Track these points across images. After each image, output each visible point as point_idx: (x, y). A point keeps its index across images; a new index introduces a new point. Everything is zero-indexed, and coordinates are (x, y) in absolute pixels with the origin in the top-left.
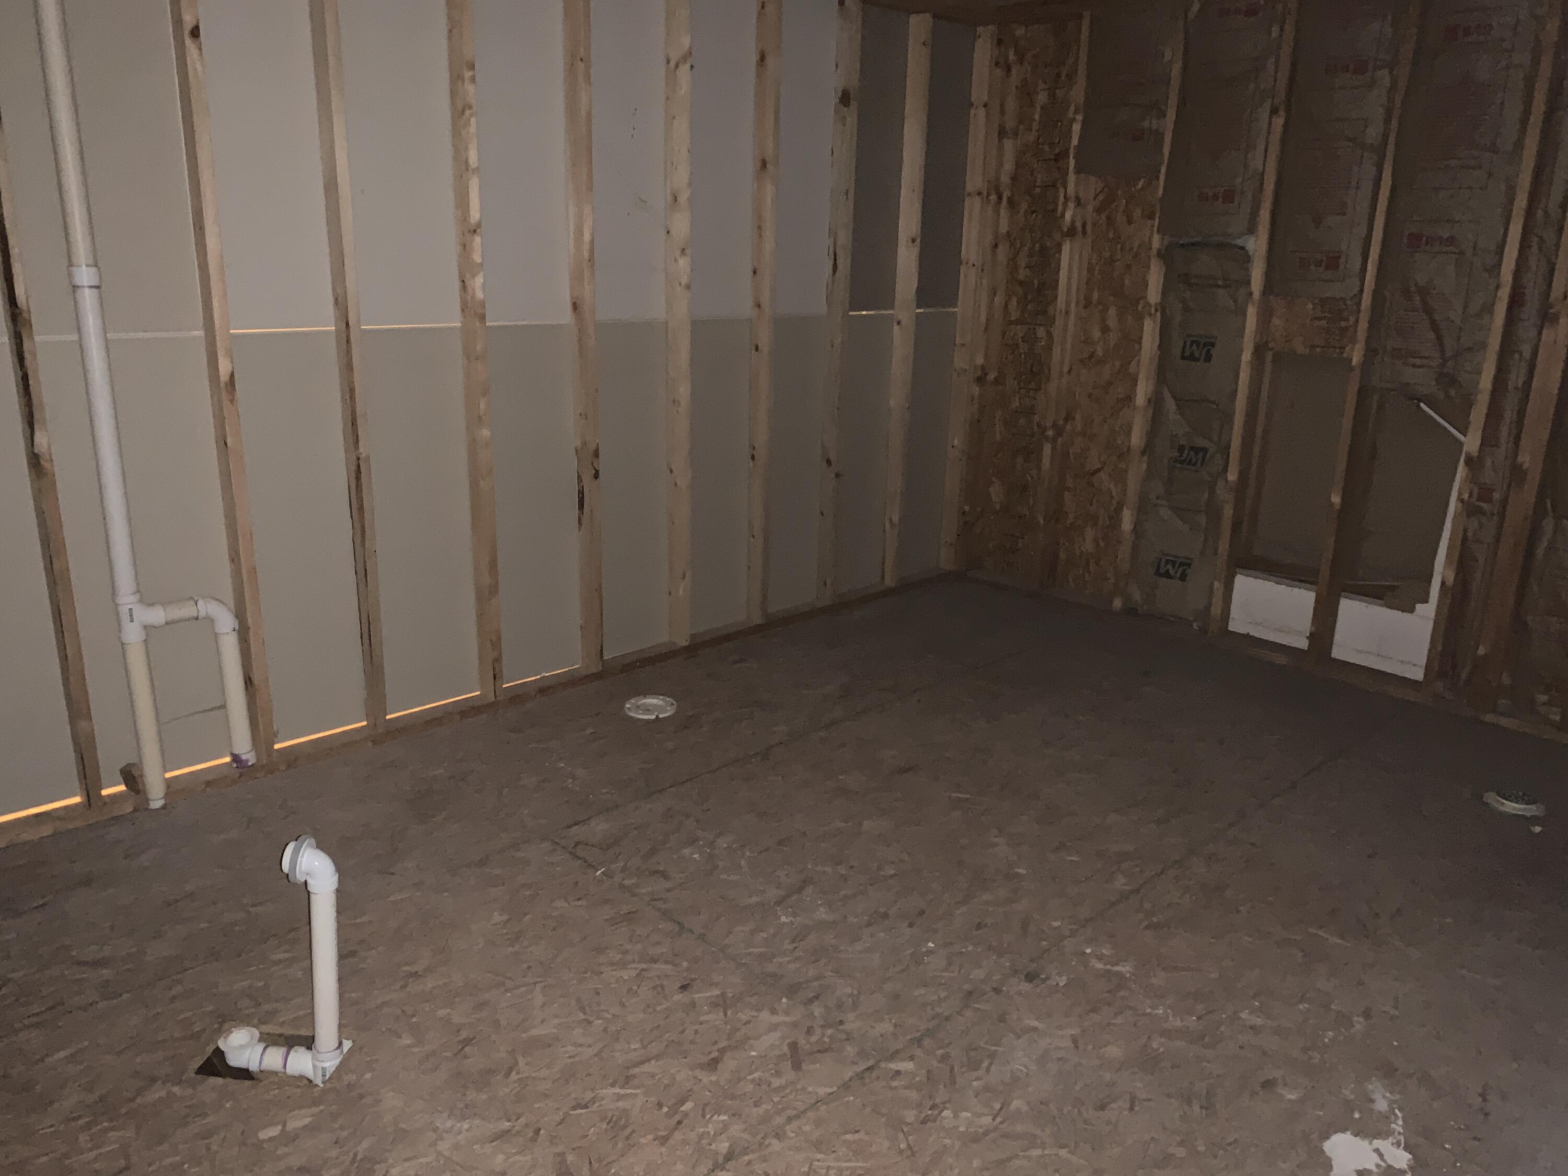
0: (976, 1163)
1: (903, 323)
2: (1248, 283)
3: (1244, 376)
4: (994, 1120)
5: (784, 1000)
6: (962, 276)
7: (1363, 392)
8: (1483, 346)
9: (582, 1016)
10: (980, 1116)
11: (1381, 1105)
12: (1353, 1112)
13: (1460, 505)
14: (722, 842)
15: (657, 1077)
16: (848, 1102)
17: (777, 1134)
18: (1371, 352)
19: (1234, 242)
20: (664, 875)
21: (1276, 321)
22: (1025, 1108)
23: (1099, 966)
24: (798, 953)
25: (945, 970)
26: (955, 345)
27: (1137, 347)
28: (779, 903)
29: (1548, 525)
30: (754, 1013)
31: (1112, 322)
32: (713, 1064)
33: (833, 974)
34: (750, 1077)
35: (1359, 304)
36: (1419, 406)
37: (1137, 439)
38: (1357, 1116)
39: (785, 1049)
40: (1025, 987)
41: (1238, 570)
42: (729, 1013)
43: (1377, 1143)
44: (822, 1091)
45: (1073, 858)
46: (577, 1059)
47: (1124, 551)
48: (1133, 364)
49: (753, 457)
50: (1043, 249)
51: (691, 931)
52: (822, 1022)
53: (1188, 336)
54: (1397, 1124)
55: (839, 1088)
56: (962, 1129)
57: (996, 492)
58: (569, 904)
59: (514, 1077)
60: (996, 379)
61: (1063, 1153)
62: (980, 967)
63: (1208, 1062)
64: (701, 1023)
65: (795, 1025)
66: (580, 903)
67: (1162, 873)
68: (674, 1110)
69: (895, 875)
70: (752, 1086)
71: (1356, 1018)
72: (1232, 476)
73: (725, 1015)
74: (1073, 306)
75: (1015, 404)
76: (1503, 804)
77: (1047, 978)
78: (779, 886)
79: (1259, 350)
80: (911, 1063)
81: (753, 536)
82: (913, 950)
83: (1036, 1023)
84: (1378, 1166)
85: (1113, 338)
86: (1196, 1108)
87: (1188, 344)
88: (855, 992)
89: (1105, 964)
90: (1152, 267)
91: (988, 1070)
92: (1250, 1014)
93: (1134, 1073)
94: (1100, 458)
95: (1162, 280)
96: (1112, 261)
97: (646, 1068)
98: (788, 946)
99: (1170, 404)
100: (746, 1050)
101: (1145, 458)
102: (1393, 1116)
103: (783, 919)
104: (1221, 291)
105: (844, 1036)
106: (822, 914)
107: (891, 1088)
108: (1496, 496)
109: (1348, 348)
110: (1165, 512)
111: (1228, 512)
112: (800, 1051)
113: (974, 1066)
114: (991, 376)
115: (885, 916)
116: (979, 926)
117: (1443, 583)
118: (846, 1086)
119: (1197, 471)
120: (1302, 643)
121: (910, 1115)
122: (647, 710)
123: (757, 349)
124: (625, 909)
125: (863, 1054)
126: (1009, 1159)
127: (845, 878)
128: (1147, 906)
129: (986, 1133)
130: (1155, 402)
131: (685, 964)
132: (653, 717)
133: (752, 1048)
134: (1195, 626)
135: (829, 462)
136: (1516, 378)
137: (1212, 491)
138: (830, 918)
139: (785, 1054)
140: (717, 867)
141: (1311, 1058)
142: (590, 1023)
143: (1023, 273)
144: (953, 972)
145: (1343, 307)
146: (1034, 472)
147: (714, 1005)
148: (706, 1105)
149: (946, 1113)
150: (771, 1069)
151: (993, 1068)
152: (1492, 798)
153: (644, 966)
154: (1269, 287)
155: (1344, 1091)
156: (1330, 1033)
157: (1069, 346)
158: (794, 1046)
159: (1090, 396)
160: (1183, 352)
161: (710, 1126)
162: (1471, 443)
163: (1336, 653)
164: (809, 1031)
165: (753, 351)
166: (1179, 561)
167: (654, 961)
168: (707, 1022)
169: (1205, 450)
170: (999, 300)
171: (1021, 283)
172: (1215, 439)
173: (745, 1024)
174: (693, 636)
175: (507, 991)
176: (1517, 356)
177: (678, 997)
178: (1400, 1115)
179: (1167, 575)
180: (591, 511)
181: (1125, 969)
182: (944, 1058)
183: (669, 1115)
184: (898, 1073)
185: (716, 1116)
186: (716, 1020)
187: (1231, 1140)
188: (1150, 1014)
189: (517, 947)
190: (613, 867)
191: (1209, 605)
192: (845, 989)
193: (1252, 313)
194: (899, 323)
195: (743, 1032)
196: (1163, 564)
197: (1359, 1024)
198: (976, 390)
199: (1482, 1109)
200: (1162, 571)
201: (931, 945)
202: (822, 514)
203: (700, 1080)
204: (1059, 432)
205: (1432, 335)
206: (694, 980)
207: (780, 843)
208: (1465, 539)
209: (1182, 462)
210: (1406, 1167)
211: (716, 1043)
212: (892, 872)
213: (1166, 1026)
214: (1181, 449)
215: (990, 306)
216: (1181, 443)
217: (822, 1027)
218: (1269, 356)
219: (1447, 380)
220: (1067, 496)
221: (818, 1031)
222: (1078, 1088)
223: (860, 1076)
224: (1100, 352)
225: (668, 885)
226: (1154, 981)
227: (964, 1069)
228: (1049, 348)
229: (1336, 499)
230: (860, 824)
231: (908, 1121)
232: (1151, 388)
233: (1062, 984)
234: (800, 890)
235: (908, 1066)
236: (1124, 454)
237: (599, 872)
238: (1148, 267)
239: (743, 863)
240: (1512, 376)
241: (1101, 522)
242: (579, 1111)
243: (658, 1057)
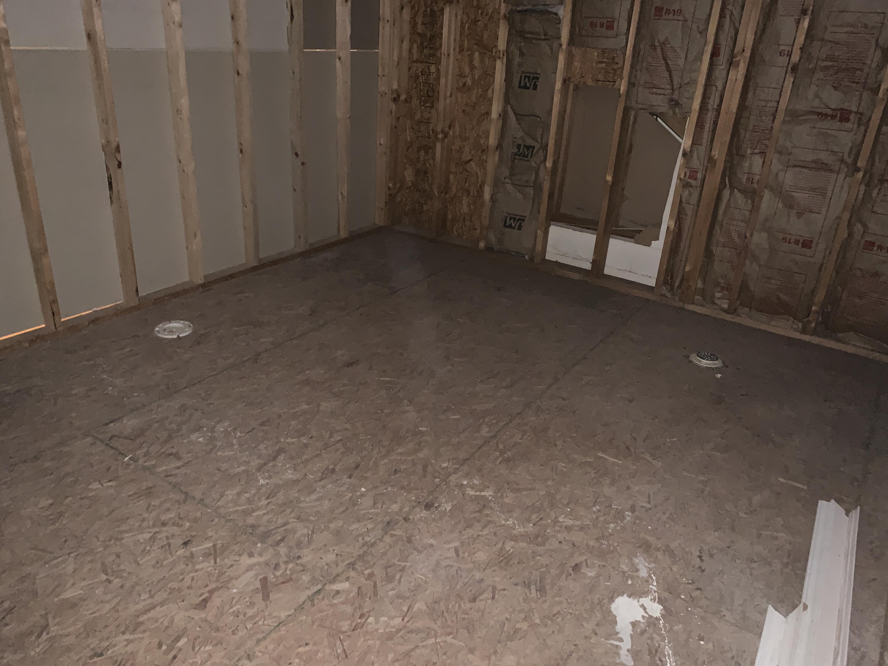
0: (391, 656)
1: (342, 58)
2: (559, 38)
3: (557, 98)
4: (403, 620)
5: (259, 545)
6: (381, 29)
7: (626, 110)
8: (695, 82)
9: (104, 577)
10: (392, 618)
11: (643, 573)
12: (627, 580)
13: (679, 181)
14: (220, 428)
15: (160, 620)
16: (301, 620)
17: (249, 655)
18: (631, 84)
19: (550, 10)
20: (177, 456)
21: (577, 64)
22: (424, 608)
23: (472, 493)
24: (271, 507)
25: (371, 508)
26: (379, 76)
27: (492, 79)
28: (259, 470)
29: (726, 193)
30: (237, 558)
31: (476, 63)
32: (203, 604)
33: (295, 520)
34: (231, 610)
35: (624, 54)
36: (657, 120)
37: (493, 140)
38: (630, 582)
39: (258, 585)
40: (424, 514)
41: (551, 222)
42: (218, 560)
43: (643, 600)
44: (283, 615)
45: (455, 417)
46: (97, 614)
47: (486, 211)
48: (490, 91)
49: (241, 151)
50: (432, 11)
51: (194, 498)
52: (285, 559)
53: (523, 72)
54: (653, 585)
55: (295, 610)
56: (381, 631)
57: (409, 175)
58: (102, 485)
59: (44, 636)
60: (406, 99)
61: (449, 639)
62: (396, 502)
63: (540, 556)
64: (197, 571)
65: (267, 564)
66: (110, 484)
67: (509, 423)
68: (171, 648)
69: (341, 440)
70: (232, 618)
71: (627, 513)
72: (549, 164)
73: (215, 562)
74: (452, 51)
75: (418, 116)
76: (701, 361)
77: (439, 506)
78: (259, 457)
79: (565, 81)
80: (347, 583)
81: (246, 207)
82: (351, 495)
83: (432, 541)
84: (643, 617)
85: (477, 73)
86: (533, 591)
87: (523, 77)
88: (310, 532)
89: (476, 492)
90: (501, 27)
91: (399, 582)
92: (564, 518)
93: (494, 571)
94: (470, 153)
95: (507, 34)
96: (475, 22)
97: (152, 614)
98: (264, 502)
99: (512, 118)
100: (229, 589)
101: (498, 153)
102: (650, 580)
103: (262, 482)
104: (544, 43)
105: (301, 568)
106: (290, 475)
107: (332, 605)
108: (699, 176)
109: (617, 83)
110: (509, 187)
111: (546, 186)
112: (268, 584)
113: (389, 579)
114: (403, 97)
115: (333, 471)
116: (396, 472)
117: (668, 228)
118: (301, 608)
119: (528, 161)
120: (588, 266)
121: (345, 625)
122: (171, 332)
123: (238, 74)
124: (145, 485)
125: (314, 581)
126: (413, 650)
127: (306, 446)
128: (501, 446)
129: (398, 631)
130: (504, 116)
131: (188, 524)
132: (175, 337)
133: (234, 587)
134: (527, 257)
135: (297, 154)
136: (713, 102)
137: (537, 174)
138: (295, 477)
139: (257, 589)
140: (215, 446)
141: (602, 544)
142: (110, 582)
143: (420, 29)
144: (377, 508)
145: (615, 55)
146: (431, 161)
147: (207, 555)
148: (195, 639)
149: (371, 620)
150: (247, 602)
151: (402, 579)
152: (695, 359)
153: (156, 529)
154: (571, 41)
155: (621, 566)
156: (612, 525)
157: (450, 78)
158: (264, 581)
159: (464, 111)
160: (520, 82)
161: (198, 656)
162: (686, 142)
163: (607, 271)
164: (277, 567)
165: (236, 75)
166: (517, 218)
167: (164, 524)
168: (201, 570)
169: (533, 147)
170: (406, 45)
171: (419, 34)
172: (540, 141)
173: (229, 568)
174: (205, 277)
175: (46, 563)
176: (714, 88)
177: (180, 552)
178: (654, 578)
179: (510, 226)
180: (118, 192)
181: (488, 493)
182: (371, 576)
183: (167, 652)
184: (338, 592)
185: (203, 648)
186: (209, 567)
187: (555, 612)
188: (504, 525)
189: (57, 525)
190: (138, 453)
191: (535, 245)
192: (302, 531)
193: (561, 59)
194: (340, 58)
195: (227, 574)
196: (508, 220)
197: (628, 516)
198: (393, 106)
199: (700, 567)
200: (508, 224)
201: (363, 489)
202: (295, 190)
203: (193, 618)
204: (446, 135)
205: (667, 74)
206: (194, 536)
207: (262, 424)
208: (681, 201)
209: (520, 155)
210: (660, 615)
211: (207, 586)
212: (339, 438)
213: (515, 532)
214: (519, 146)
215: (400, 52)
216: (519, 143)
217: (286, 563)
218: (571, 87)
219: (675, 103)
220: (452, 177)
221: (283, 566)
222: (458, 587)
223: (311, 599)
224: (469, 82)
225: (179, 464)
226: (507, 500)
227: (383, 583)
228: (438, 78)
229: (609, 178)
230: (319, 405)
231: (344, 629)
232: (500, 109)
233: (448, 510)
234: (275, 458)
235: (346, 585)
236: (484, 150)
237: (127, 458)
238: (498, 26)
239: (235, 441)
240: (711, 101)
241: (472, 194)
242: (95, 659)
243: (162, 604)
